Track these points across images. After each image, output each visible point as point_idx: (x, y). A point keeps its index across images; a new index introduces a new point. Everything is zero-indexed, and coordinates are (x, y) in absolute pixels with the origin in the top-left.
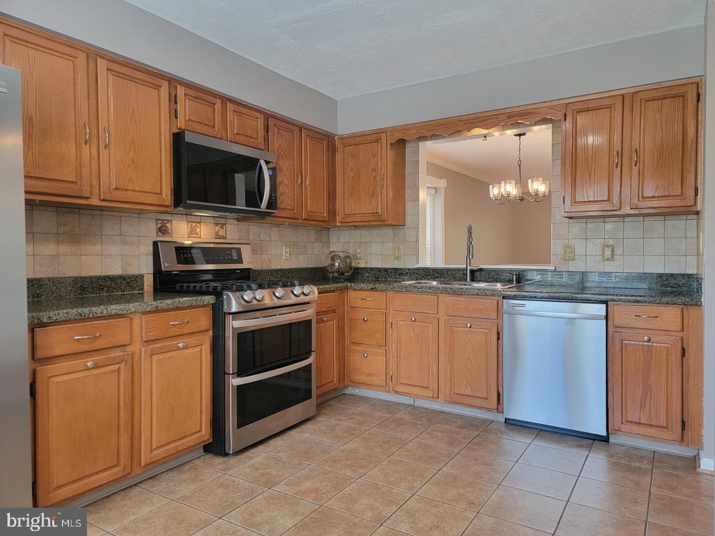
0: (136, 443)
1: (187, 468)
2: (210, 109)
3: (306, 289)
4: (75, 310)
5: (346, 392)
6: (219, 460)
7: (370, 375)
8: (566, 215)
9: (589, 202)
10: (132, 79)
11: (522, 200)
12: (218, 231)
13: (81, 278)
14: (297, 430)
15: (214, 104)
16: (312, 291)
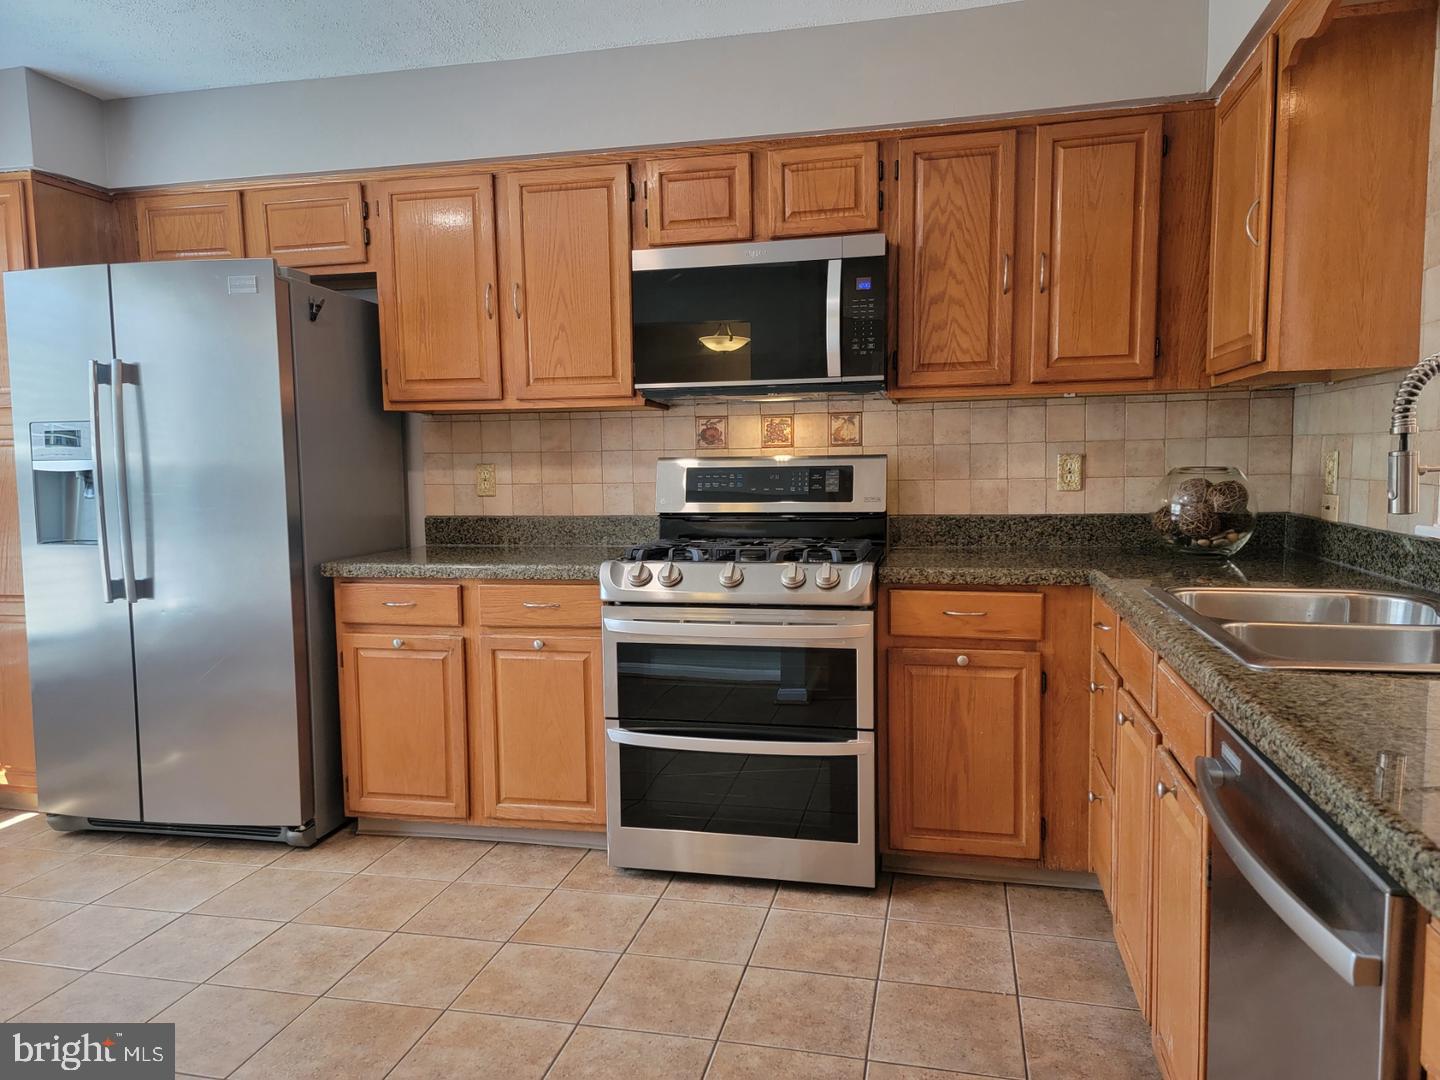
1: (568, 856)
2: (724, 183)
10: (562, 186)
12: (838, 430)
15: (731, 168)
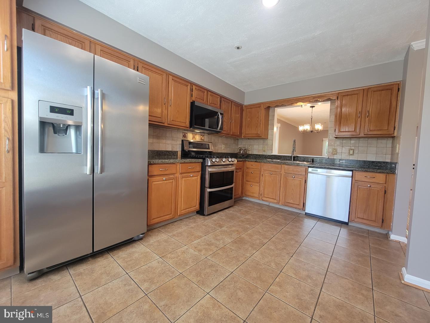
0: (177, 207)
1: (191, 218)
2: (203, 94)
3: (233, 159)
4: (160, 160)
5: (243, 198)
6: (202, 217)
7: (253, 193)
8: (336, 136)
9: (346, 131)
10: (179, 83)
11: (312, 132)
12: (202, 138)
13: (159, 151)
14: (227, 209)
15: (204, 92)
16: (235, 161)
